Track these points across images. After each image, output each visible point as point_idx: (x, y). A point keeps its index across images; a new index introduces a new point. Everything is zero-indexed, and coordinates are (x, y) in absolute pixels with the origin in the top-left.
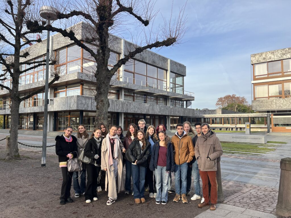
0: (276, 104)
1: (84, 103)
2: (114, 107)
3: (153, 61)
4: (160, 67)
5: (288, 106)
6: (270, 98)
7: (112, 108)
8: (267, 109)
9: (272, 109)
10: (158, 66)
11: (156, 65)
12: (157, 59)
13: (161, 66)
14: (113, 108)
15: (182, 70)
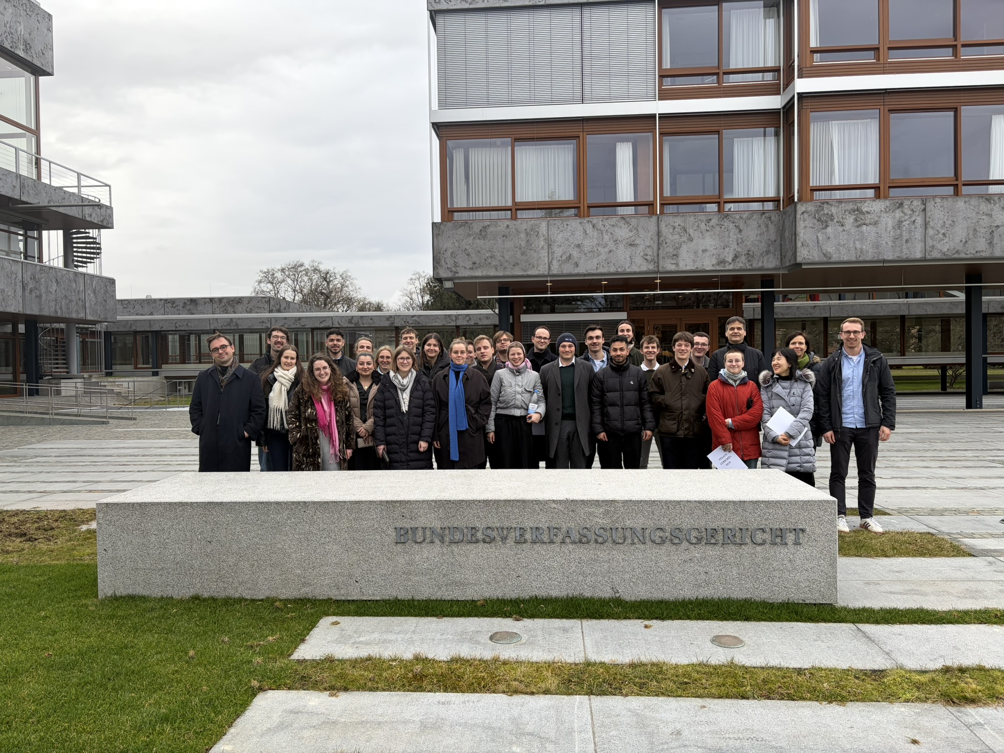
0: (549, 246)
5: (603, 257)
6: (520, 214)
8: (508, 273)
9: (530, 273)
15: (22, 27)
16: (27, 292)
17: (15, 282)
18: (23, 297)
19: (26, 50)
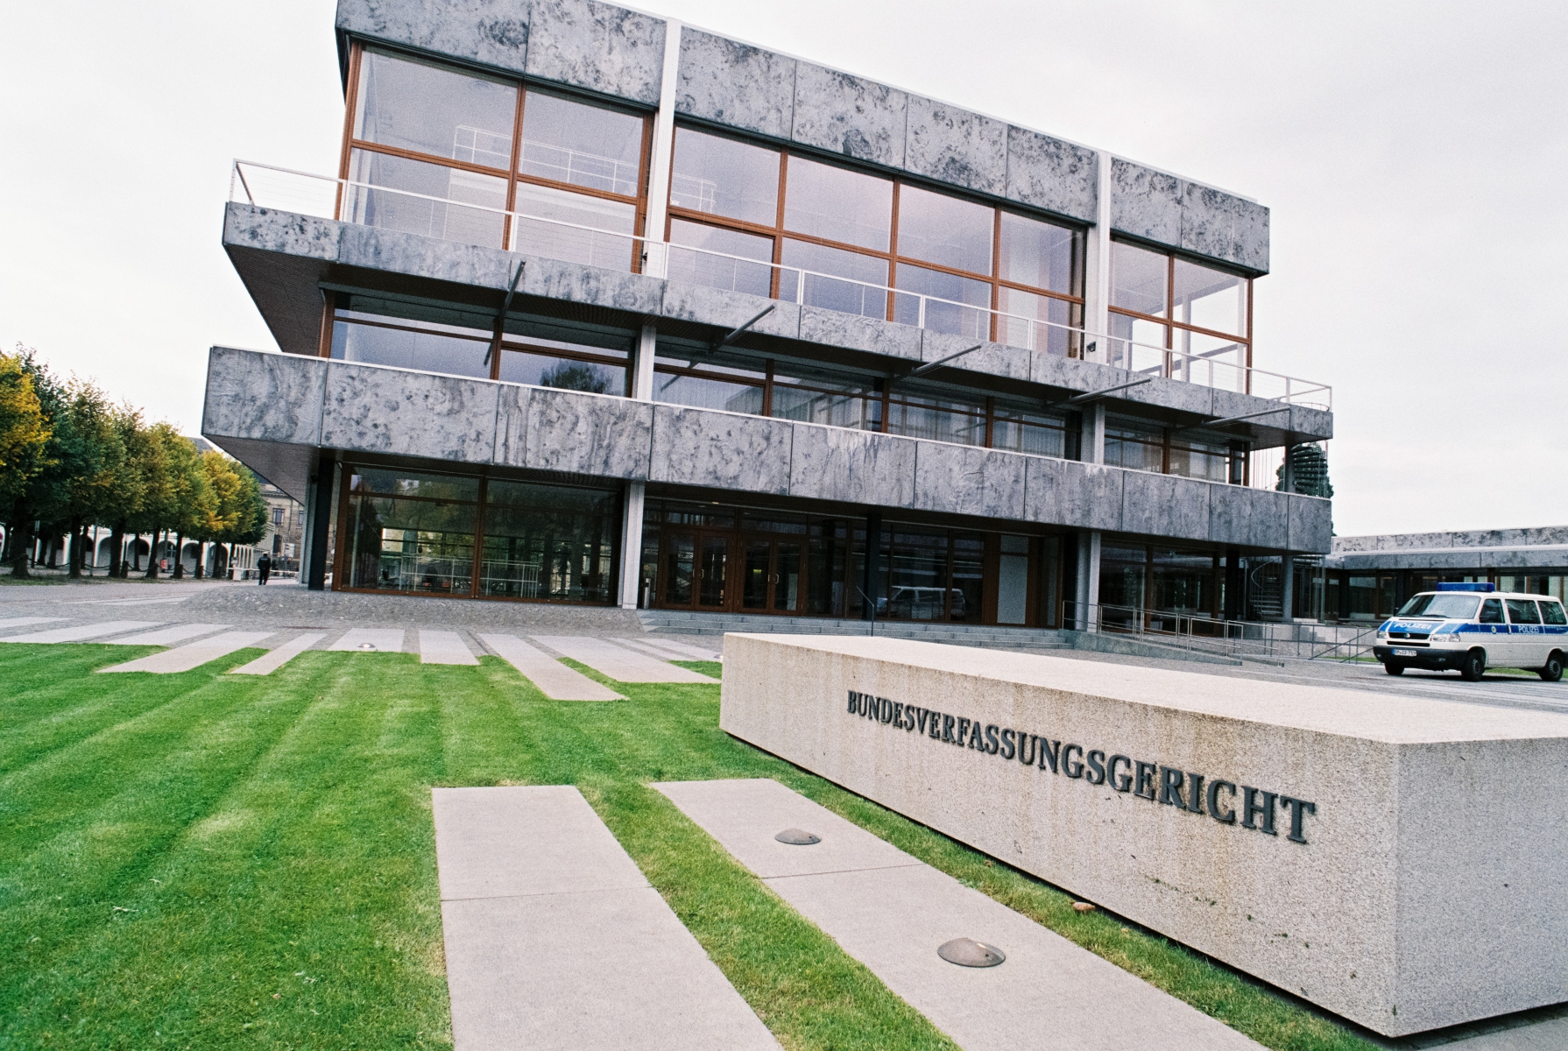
1: (262, 399)
2: (522, 438)
3: (953, 160)
4: (1015, 197)
7: (501, 440)
10: (997, 191)
11: (975, 186)
12: (986, 146)
13: (1027, 191)
14: (513, 442)
15: (1233, 230)
16: (1215, 518)
17: (1202, 507)
18: (1210, 522)
19: (1236, 254)
